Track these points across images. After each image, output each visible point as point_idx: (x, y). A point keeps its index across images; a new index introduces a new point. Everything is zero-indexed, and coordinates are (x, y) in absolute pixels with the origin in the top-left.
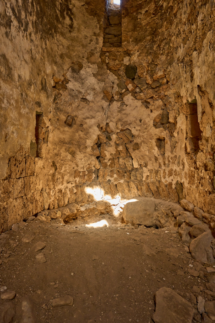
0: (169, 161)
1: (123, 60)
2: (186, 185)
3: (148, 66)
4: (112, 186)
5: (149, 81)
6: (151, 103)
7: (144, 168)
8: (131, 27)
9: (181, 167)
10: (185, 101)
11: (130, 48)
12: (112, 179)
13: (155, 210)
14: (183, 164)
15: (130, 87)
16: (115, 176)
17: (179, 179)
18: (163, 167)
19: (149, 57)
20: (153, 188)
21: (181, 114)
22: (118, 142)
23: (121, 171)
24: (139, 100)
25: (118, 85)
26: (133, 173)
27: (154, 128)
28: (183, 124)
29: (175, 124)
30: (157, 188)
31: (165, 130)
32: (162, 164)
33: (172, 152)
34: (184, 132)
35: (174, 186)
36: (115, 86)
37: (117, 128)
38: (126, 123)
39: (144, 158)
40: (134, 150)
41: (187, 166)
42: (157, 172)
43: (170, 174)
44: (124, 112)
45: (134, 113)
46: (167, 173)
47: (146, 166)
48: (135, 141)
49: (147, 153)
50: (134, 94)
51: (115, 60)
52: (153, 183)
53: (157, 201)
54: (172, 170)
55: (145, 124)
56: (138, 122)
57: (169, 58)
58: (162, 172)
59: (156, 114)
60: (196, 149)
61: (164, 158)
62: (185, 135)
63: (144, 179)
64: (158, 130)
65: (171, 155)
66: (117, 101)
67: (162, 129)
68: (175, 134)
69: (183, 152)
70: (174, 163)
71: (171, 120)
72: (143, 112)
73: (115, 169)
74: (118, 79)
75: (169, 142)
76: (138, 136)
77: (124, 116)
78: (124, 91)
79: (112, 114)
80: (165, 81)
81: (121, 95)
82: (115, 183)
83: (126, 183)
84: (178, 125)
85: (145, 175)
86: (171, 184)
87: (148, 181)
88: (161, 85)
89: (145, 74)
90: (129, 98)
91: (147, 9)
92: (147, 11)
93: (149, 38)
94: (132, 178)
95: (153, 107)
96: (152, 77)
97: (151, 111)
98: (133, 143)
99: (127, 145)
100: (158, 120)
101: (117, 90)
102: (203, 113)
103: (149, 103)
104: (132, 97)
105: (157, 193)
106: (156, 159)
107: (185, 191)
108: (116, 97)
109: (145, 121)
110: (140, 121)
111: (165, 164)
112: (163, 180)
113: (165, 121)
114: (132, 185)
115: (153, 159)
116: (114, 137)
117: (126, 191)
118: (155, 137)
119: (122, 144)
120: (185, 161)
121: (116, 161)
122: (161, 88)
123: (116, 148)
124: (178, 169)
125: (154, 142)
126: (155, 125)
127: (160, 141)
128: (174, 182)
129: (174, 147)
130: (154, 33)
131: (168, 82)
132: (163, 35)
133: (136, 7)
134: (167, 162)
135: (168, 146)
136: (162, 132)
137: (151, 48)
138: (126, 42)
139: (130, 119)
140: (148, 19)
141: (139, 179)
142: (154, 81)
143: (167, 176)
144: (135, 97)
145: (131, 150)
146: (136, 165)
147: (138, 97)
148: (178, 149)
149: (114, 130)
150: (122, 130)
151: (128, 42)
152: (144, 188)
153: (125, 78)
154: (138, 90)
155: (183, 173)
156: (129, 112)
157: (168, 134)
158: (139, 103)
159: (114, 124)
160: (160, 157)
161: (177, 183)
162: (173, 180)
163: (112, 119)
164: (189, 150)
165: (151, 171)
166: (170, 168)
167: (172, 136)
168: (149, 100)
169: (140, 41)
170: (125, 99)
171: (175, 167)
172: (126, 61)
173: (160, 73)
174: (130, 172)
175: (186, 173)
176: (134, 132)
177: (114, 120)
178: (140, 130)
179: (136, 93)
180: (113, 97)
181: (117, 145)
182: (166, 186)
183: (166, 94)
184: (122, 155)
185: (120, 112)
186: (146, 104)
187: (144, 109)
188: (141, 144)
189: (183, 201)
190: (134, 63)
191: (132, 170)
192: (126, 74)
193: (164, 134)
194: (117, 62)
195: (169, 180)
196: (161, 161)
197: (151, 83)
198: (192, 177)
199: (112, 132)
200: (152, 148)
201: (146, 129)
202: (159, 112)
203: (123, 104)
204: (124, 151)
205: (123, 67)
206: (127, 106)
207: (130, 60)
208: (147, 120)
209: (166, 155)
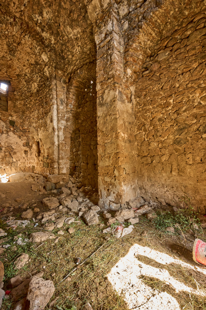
0: (29, 159)
1: (8, 118)
2: (36, 166)
3: (21, 123)
4: (3, 170)
5: (21, 129)
6: (22, 137)
7: (18, 162)
8: (12, 105)
9: (34, 161)
10: (35, 140)
11: (12, 114)
12: (2, 167)
13: (24, 176)
14: (35, 160)
15: (12, 129)
16: (4, 165)
17: (33, 165)
18: (27, 161)
19: (21, 120)
20: (22, 169)
21: (34, 144)
22: (5, 151)
23: (7, 163)
24: (16, 135)
25: (6, 127)
26: (13, 164)
27: (23, 147)
28: (34, 147)
29: (32, 146)
30: (24, 168)
31: (28, 148)
32: (26, 160)
33: (30, 156)
34: (35, 150)
35: (31, 167)
36: (4, 127)
37: (5, 145)
38: (10, 143)
39: (18, 158)
40: (14, 154)
41: (36, 160)
42: (24, 163)
43: (30, 163)
44: (8, 139)
45: (14, 140)
46: (29, 163)
47: (19, 160)
48: (14, 151)
49: (20, 156)
50: (14, 132)
51: (5, 117)
52: (22, 167)
53: (25, 173)
54: (30, 162)
55: (19, 144)
56: (16, 143)
57: (29, 124)
58: (26, 163)
59: (24, 141)
60: (39, 155)
61: (27, 158)
62: (35, 151)
63: (18, 166)
64: (25, 147)
65: (30, 157)
66: (6, 134)
67: (26, 147)
68: (32, 150)
69: (35, 156)
70: (31, 159)
71: (30, 145)
72: (19, 140)
73: (4, 162)
74: (6, 124)
75: (29, 152)
76: (16, 149)
77: (9, 141)
78: (9, 130)
79: (3, 139)
80: (28, 131)
81: (7, 132)
82: (4, 168)
83: (10, 168)
84: (33, 147)
85: (19, 164)
86: (30, 167)
87: (20, 166)
88: (26, 132)
89: (19, 125)
90: (11, 133)
91: (20, 102)
92: (20, 103)
93: (21, 113)
94: (13, 166)
95: (22, 139)
96: (22, 127)
97: (22, 140)
98: (13, 152)
99: (10, 152)
100: (25, 144)
101: (5, 129)
102: (41, 146)
103: (21, 137)
104: (13, 133)
105: (24, 171)
106: (24, 158)
107: (35, 168)
108: (5, 132)
109: (19, 143)
110: (17, 143)
111: (27, 160)
112: (27, 166)
113: (28, 145)
114: (13, 168)
115: (23, 158)
116: (4, 149)
117: (10, 171)
118: (24, 150)
119: (7, 152)
120: (35, 159)
121: (5, 159)
122: (26, 133)
123: (5, 153)
124: (33, 161)
125: (23, 152)
126: (23, 146)
127: (26, 152)
128: (31, 166)
129: (31, 154)
130: (23, 112)
131: (29, 131)
132: (27, 115)
133: (15, 99)
134: (28, 159)
135: (29, 154)
136: (26, 148)
137: (22, 117)
138: (10, 111)
139: (11, 142)
140: (21, 106)
141: (16, 166)
142: (23, 129)
143: (28, 164)
144: (14, 134)
145: (12, 155)
146: (14, 160)
147: (16, 134)
148: (33, 155)
149: (3, 146)
150: (7, 146)
151: (11, 111)
152: (18, 169)
153: (9, 125)
154: (15, 131)
155: (35, 163)
156: (11, 139)
157: (29, 150)
158: (16, 136)
159: (4, 143)
160: (26, 157)
161: (32, 166)
162: (31, 165)
163: (2, 141)
164: (37, 155)
165: (22, 163)
166: (30, 161)
167: (30, 150)
168: (21, 136)
169: (17, 112)
170: (9, 133)
171: (32, 161)
172: (10, 118)
173: (26, 128)
174: (12, 163)
175: (36, 163)
176: (13, 147)
177: (3, 142)
178: (16, 147)
179: (15, 132)
180: (3, 132)
181: (5, 152)
182: (28, 167)
183: (28, 135)
184: (7, 156)
185: (7, 138)
186: (20, 137)
187: (18, 139)
188: (17, 152)
189: (35, 172)
190: (14, 120)
191: (13, 162)
192: (10, 123)
193: (27, 149)
194: (5, 118)
195: (29, 165)
196: (26, 158)
197: (22, 129)
198: (38, 163)
199: (2, 146)
200: (22, 154)
201: (19, 146)
202: (25, 141)
203: (8, 135)
204: (9, 155)
205: (8, 120)
206: (10, 136)
207: (12, 118)
208: (20, 143)
209: (28, 157)
